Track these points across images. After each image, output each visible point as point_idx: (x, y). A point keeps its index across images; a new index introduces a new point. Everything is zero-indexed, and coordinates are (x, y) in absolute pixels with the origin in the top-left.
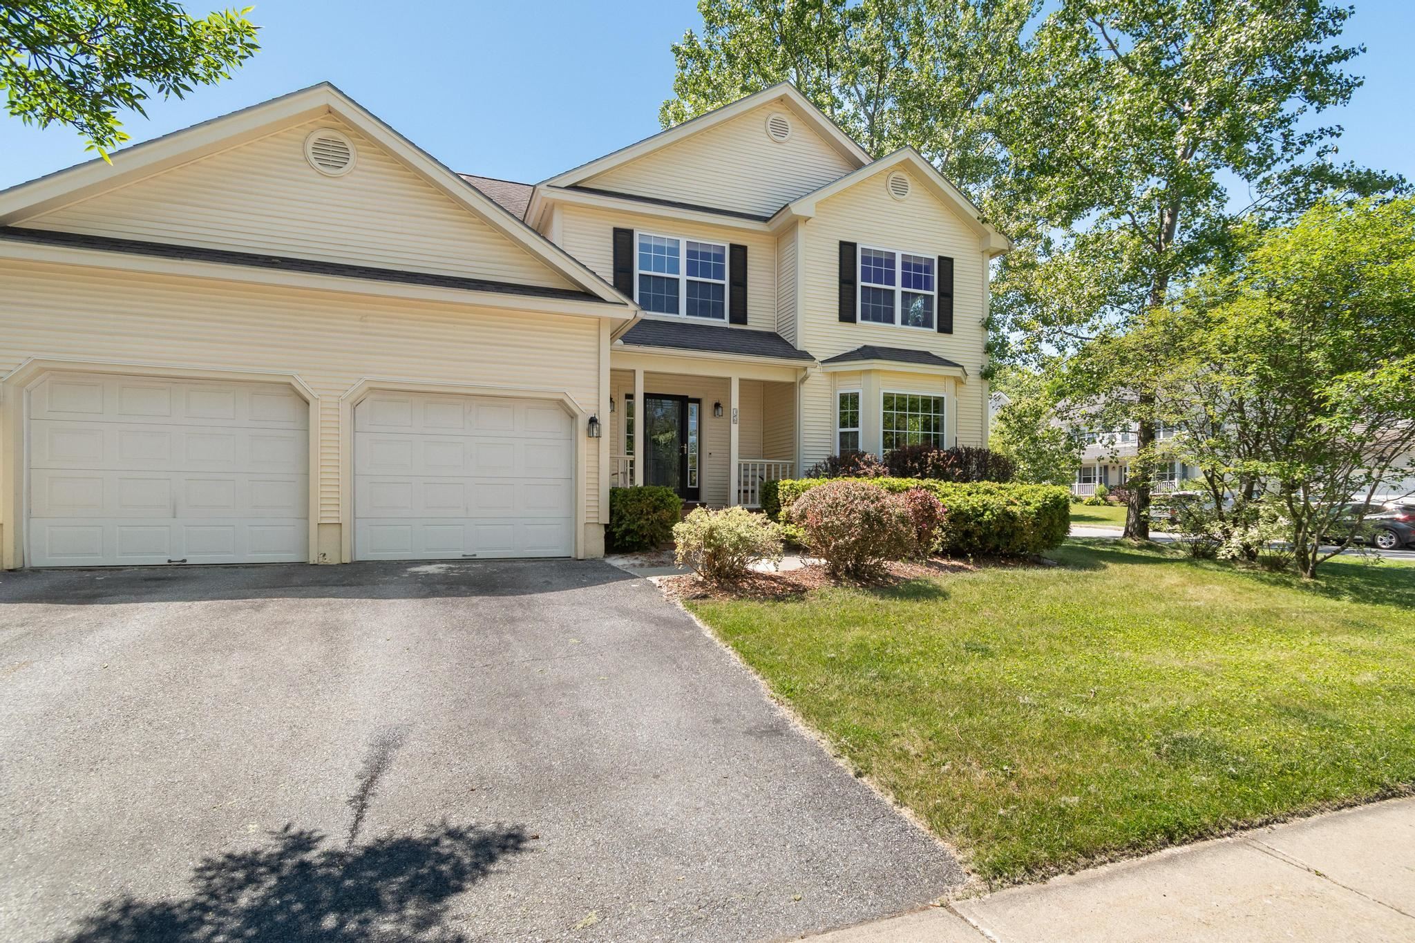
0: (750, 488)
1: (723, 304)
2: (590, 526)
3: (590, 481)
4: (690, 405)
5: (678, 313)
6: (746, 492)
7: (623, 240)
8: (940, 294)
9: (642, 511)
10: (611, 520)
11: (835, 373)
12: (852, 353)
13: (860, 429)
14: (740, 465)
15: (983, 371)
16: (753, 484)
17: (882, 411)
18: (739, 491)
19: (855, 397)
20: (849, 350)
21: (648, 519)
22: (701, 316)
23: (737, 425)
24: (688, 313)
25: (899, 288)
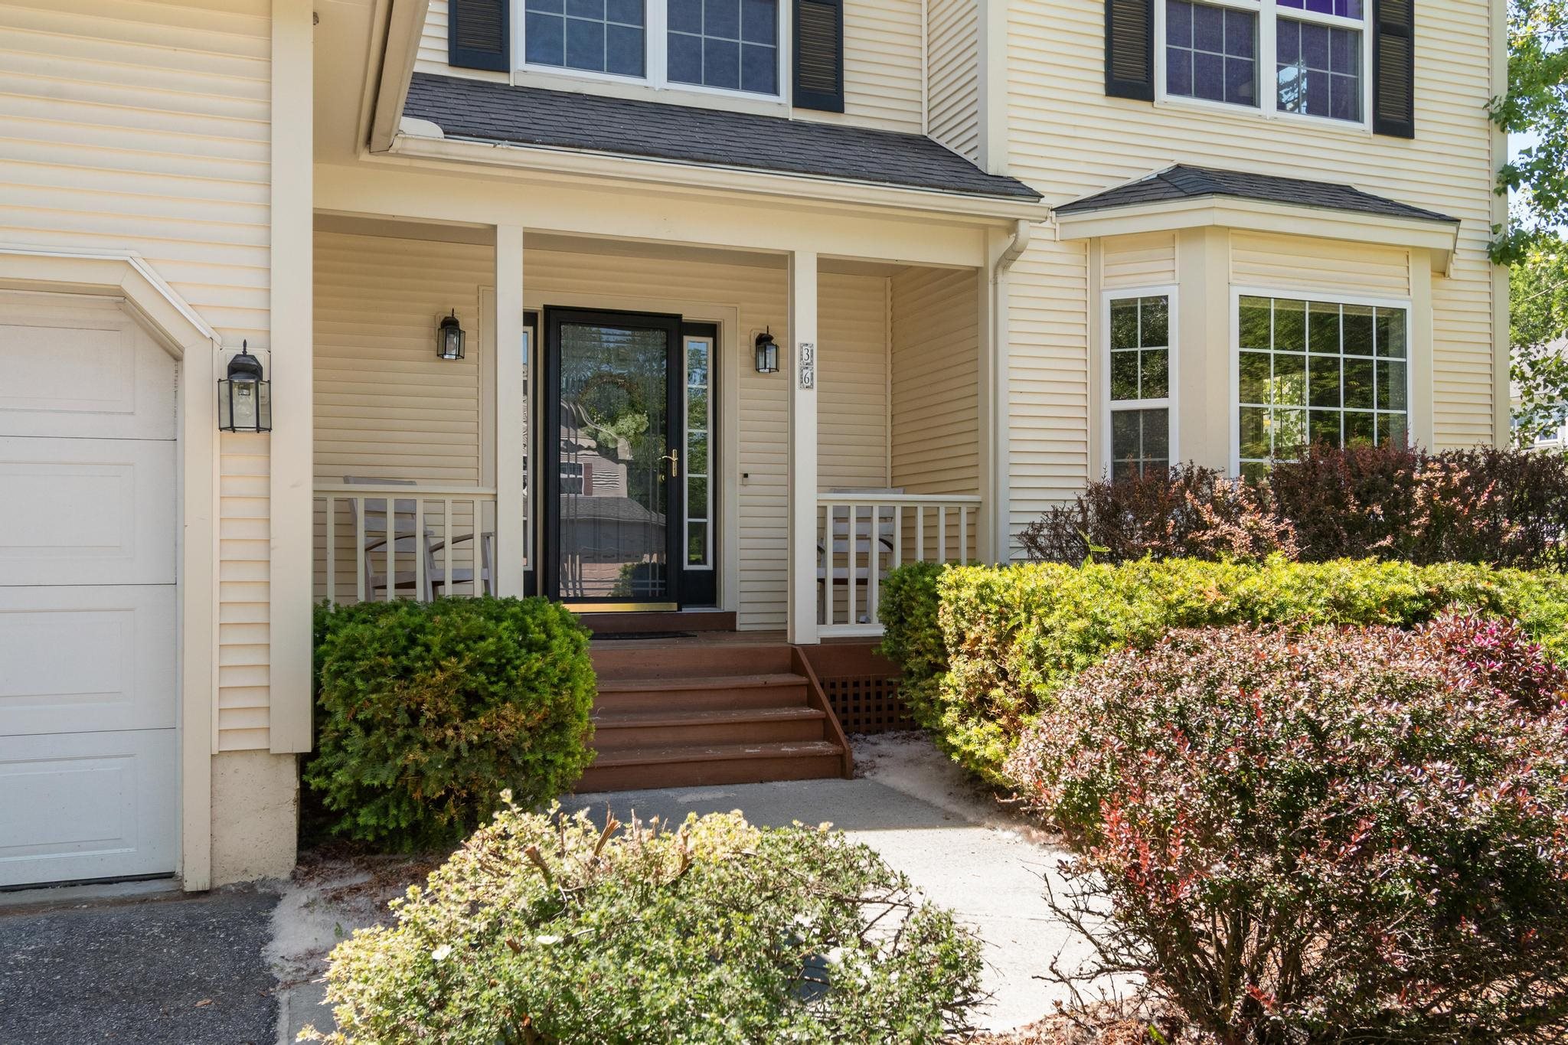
0: (853, 573)
1: (775, 53)
2: (237, 762)
3: (234, 595)
4: (690, 343)
5: (642, 74)
6: (841, 582)
8: (1381, 28)
9: (415, 716)
10: (317, 734)
11: (1096, 241)
12: (1142, 184)
13: (1173, 402)
14: (822, 509)
15: (1496, 239)
16: (863, 559)
17: (1235, 349)
18: (822, 581)
19: (1157, 306)
20: (1135, 177)
21: (442, 744)
22: (711, 82)
23: (813, 394)
24: (672, 76)
25: (1269, 8)
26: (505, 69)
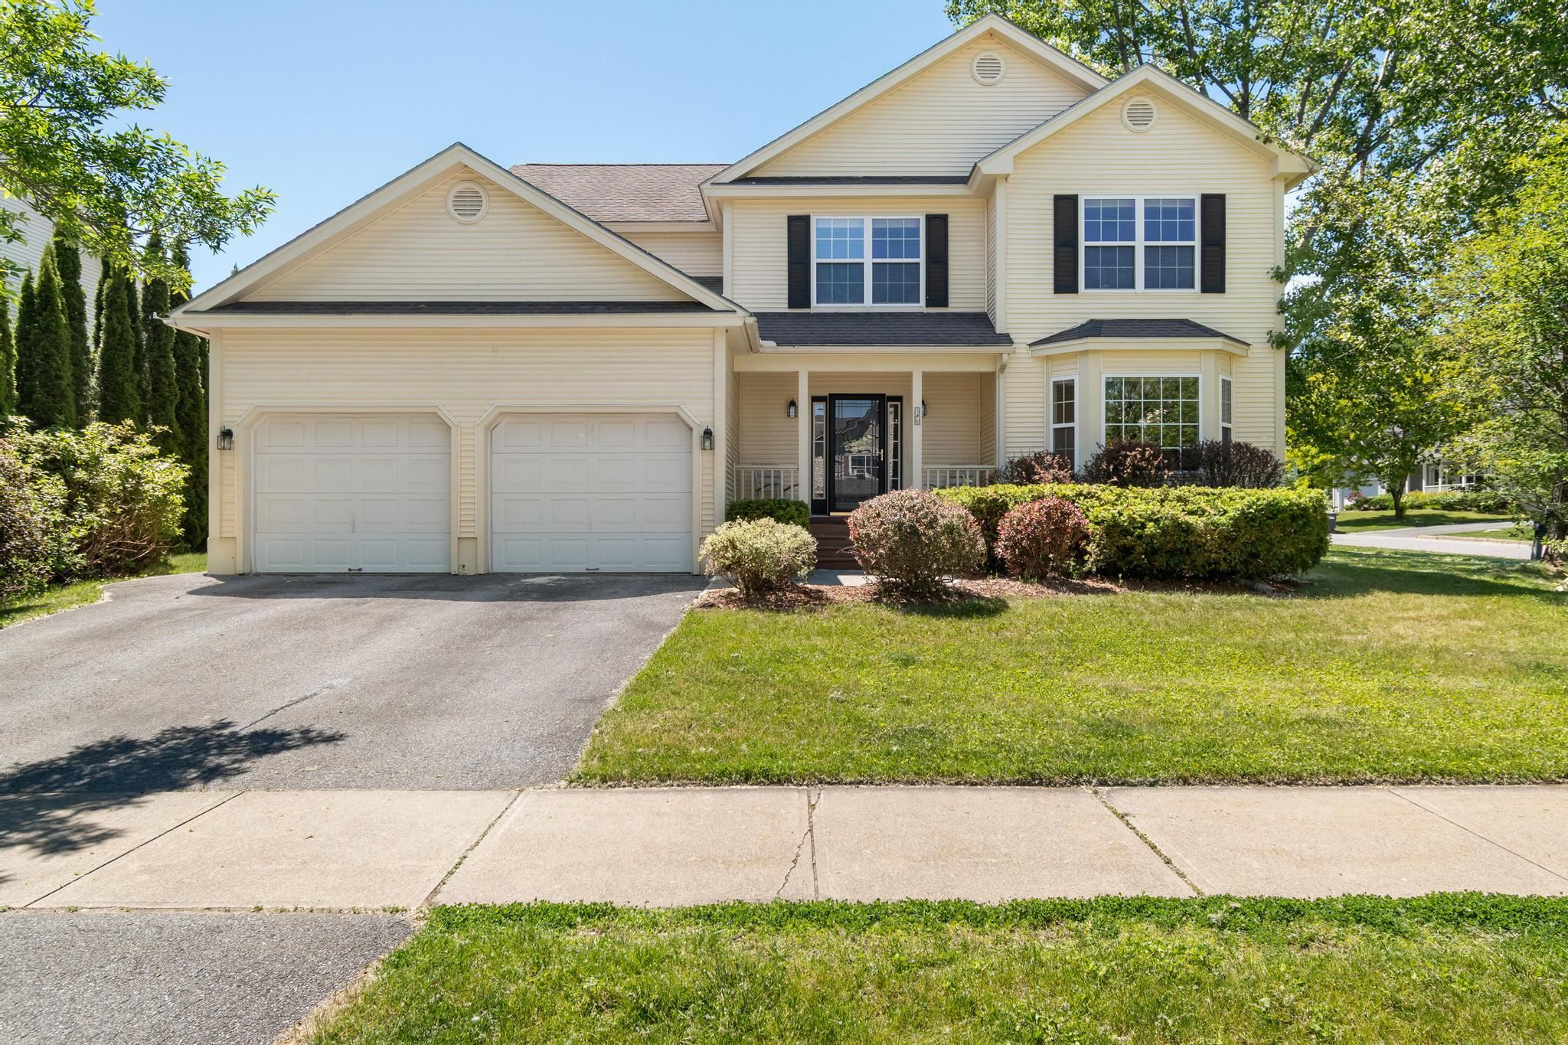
1: (918, 285)
3: (705, 495)
4: (889, 405)
5: (862, 301)
7: (798, 228)
8: (1206, 243)
11: (1047, 357)
12: (1071, 330)
13: (1076, 424)
14: (925, 472)
15: (1272, 337)
17: (1104, 401)
19: (1070, 385)
20: (1069, 327)
22: (891, 301)
23: (920, 427)
24: (874, 301)
25: (1140, 243)
26: (809, 306)
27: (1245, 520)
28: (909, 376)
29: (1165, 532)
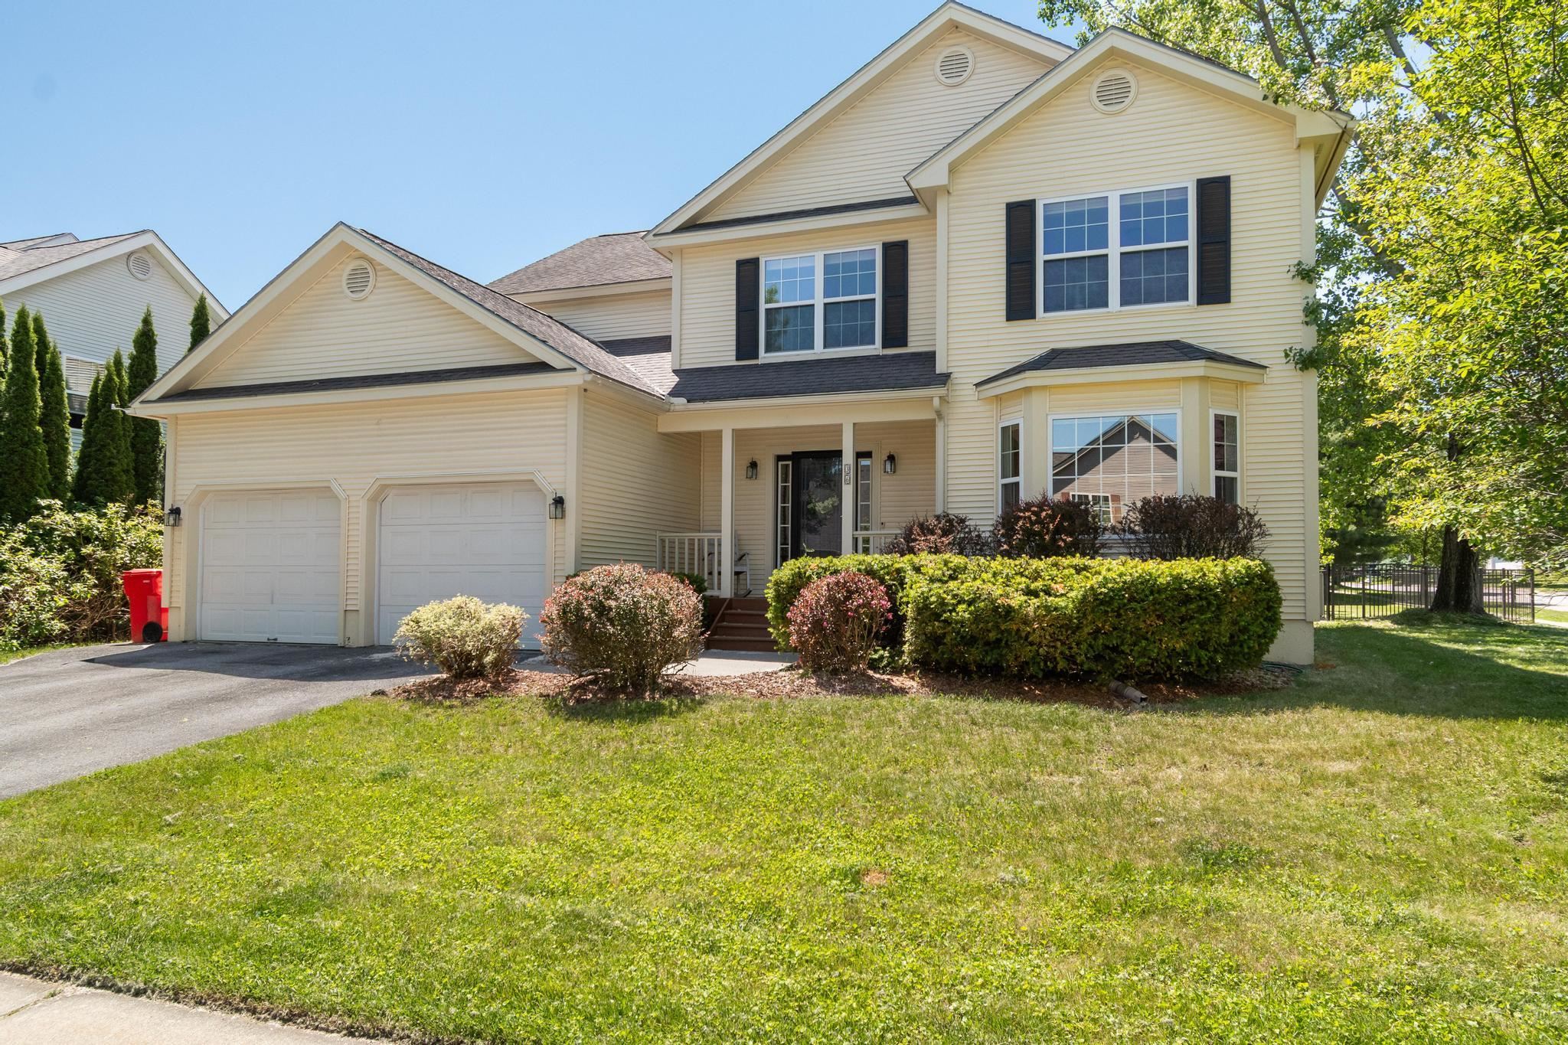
1: (874, 326)
3: (558, 567)
4: (863, 462)
5: (813, 348)
7: (747, 272)
8: (1203, 241)
11: (996, 396)
12: (1028, 363)
13: (1020, 479)
14: (854, 539)
19: (1017, 431)
22: (845, 345)
23: (850, 486)
24: (825, 346)
25: (1114, 250)
26: (756, 357)
27: (1097, 603)
28: (838, 429)
29: (977, 618)
